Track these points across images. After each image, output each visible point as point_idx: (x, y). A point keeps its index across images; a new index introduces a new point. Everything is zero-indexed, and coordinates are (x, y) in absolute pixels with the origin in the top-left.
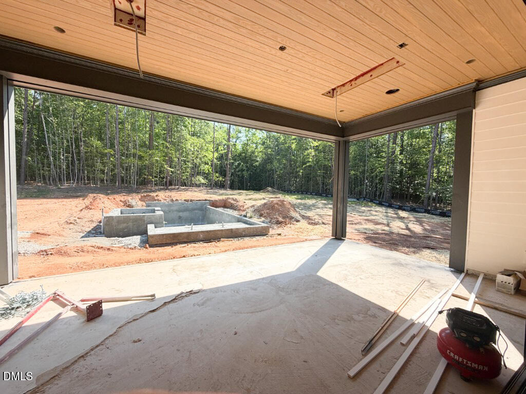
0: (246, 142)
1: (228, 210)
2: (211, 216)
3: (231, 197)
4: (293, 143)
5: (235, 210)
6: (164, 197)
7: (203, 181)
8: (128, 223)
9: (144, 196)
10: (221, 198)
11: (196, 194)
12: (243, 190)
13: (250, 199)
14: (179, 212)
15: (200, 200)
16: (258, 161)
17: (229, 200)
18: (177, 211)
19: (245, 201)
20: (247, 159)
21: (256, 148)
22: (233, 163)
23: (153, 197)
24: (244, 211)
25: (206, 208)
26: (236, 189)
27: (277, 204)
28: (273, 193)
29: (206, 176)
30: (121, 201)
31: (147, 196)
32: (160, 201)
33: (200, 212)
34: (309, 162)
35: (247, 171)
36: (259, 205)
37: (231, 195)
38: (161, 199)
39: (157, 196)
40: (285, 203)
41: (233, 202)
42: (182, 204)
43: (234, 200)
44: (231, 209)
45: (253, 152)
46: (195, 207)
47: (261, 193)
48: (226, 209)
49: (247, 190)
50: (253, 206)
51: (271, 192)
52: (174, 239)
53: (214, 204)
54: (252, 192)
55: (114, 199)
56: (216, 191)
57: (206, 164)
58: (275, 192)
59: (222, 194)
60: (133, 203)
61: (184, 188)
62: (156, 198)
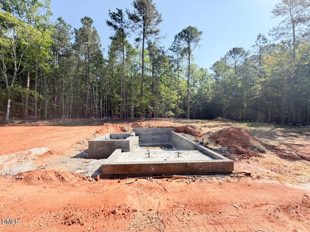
0: (201, 88)
1: (187, 135)
2: (174, 139)
3: (190, 124)
4: (239, 83)
5: (193, 135)
6: (145, 125)
7: (172, 114)
8: (104, 147)
9: (134, 124)
10: (182, 125)
11: (166, 122)
12: (199, 119)
13: (205, 126)
14: (153, 135)
15: (167, 127)
16: (209, 100)
17: (188, 127)
18: (151, 134)
19: (201, 128)
20: (202, 98)
21: (208, 91)
22: (191, 102)
23: (139, 125)
24: (201, 137)
25: (171, 133)
26: (194, 119)
27: (234, 132)
28: (224, 121)
29: (174, 110)
30: (120, 127)
31: (135, 124)
32: (143, 127)
33: (167, 136)
34: (256, 95)
35: (202, 106)
36: (214, 132)
37: (190, 123)
38: (143, 126)
39: (141, 124)
40: (242, 131)
41: (191, 129)
42: (155, 129)
43: (192, 127)
44: (190, 134)
45: (206, 94)
46: (164, 132)
47: (213, 122)
48: (186, 135)
49: (202, 119)
50: (208, 133)
51: (221, 121)
52: (125, 171)
53: (177, 130)
54: (206, 121)
55: (116, 126)
56: (180, 120)
57: (174, 103)
58: (224, 120)
59: (184, 123)
60: (126, 128)
61: (160, 118)
62: (140, 126)
